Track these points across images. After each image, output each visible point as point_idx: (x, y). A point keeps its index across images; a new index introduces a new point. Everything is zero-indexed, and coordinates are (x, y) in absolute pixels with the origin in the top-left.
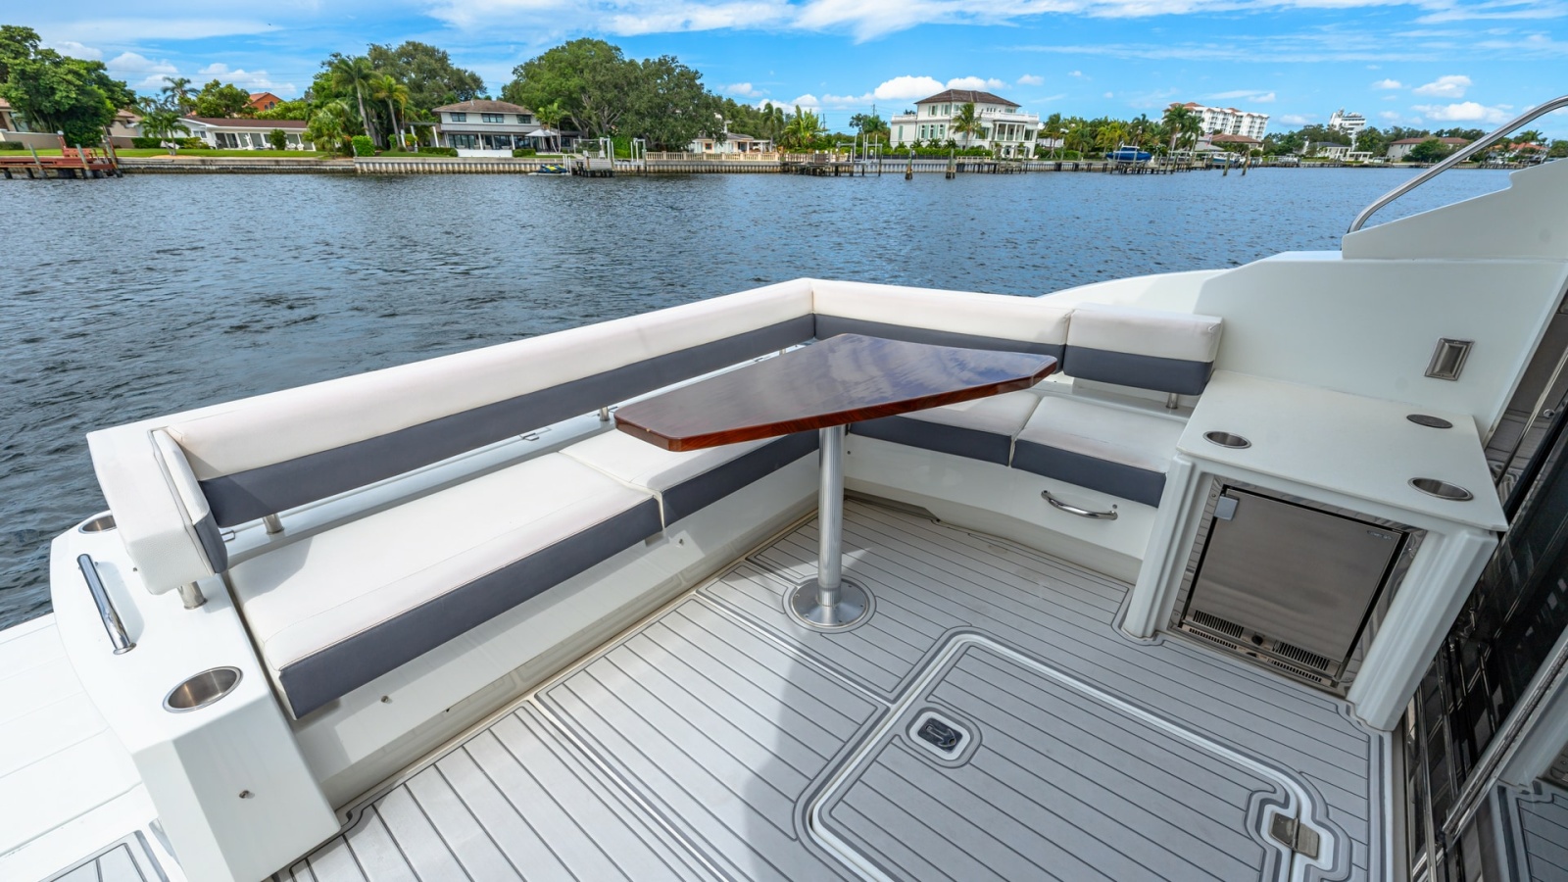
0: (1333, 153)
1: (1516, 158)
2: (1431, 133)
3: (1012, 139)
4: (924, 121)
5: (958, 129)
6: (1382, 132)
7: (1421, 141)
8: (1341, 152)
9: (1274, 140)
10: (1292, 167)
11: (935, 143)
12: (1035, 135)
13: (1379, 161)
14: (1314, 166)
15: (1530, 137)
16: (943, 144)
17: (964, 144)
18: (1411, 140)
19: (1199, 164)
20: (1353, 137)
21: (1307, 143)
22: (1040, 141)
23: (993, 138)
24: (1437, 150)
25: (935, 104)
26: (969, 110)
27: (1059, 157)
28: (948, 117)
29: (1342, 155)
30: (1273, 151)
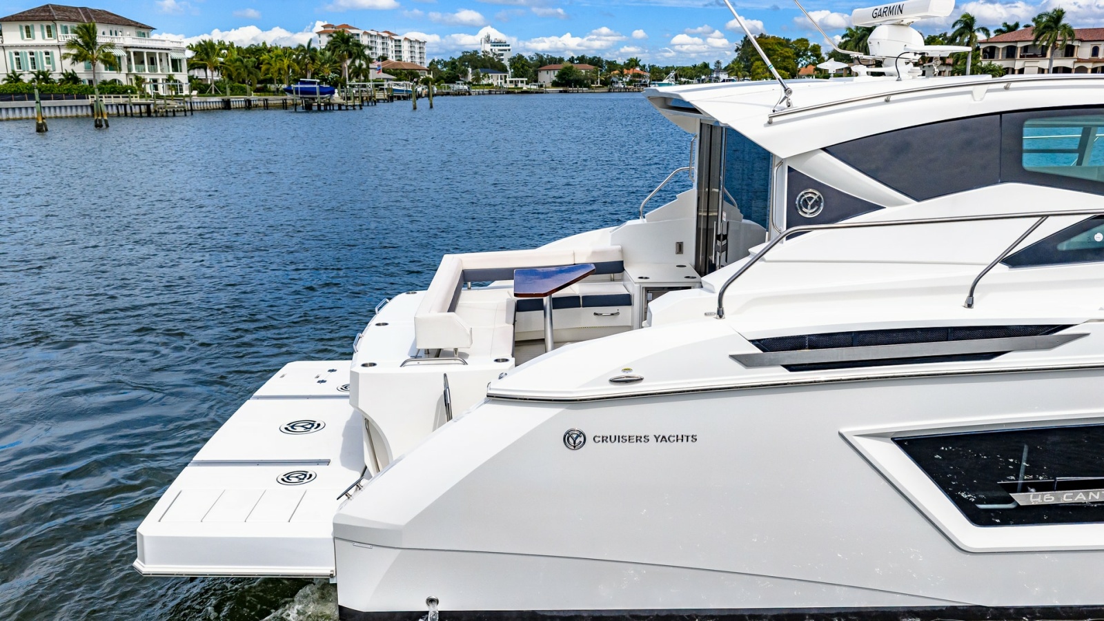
0: (495, 79)
1: (630, 83)
2: (566, 60)
3: (155, 70)
4: (17, 46)
5: (76, 58)
6: (528, 58)
7: (561, 67)
8: (501, 79)
9: (439, 67)
10: (465, 95)
11: (44, 77)
12: (184, 66)
13: (535, 87)
14: (483, 94)
15: (634, 63)
16: (56, 77)
17: (91, 77)
18: (553, 66)
19: (380, 95)
20: (506, 63)
21: (470, 69)
22: (191, 73)
23: (130, 70)
24: (575, 76)
25: (29, 24)
26: (88, 35)
27: (225, 93)
28: (55, 42)
29: (503, 81)
30: (442, 78)
